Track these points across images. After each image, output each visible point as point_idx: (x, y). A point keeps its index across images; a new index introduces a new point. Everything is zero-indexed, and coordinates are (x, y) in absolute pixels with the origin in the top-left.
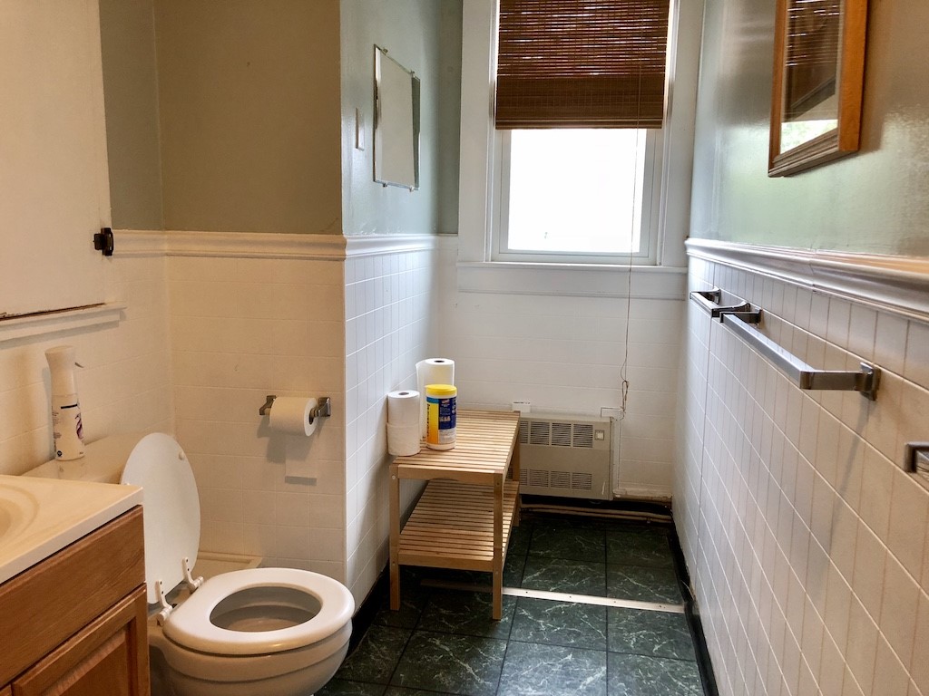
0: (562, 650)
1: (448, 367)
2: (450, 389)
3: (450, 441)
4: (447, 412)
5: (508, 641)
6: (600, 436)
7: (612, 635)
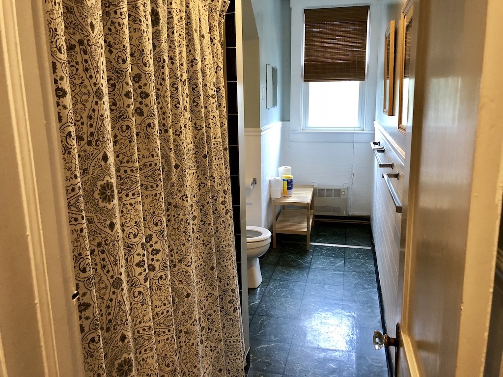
0: (330, 258)
1: (289, 169)
2: (291, 176)
3: (291, 194)
4: (290, 184)
5: (313, 255)
6: (343, 193)
7: (346, 254)
